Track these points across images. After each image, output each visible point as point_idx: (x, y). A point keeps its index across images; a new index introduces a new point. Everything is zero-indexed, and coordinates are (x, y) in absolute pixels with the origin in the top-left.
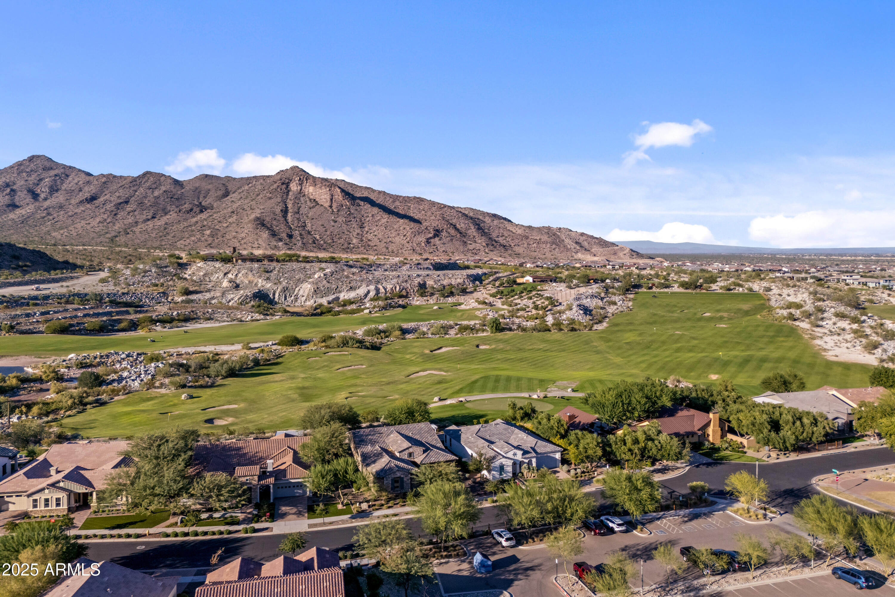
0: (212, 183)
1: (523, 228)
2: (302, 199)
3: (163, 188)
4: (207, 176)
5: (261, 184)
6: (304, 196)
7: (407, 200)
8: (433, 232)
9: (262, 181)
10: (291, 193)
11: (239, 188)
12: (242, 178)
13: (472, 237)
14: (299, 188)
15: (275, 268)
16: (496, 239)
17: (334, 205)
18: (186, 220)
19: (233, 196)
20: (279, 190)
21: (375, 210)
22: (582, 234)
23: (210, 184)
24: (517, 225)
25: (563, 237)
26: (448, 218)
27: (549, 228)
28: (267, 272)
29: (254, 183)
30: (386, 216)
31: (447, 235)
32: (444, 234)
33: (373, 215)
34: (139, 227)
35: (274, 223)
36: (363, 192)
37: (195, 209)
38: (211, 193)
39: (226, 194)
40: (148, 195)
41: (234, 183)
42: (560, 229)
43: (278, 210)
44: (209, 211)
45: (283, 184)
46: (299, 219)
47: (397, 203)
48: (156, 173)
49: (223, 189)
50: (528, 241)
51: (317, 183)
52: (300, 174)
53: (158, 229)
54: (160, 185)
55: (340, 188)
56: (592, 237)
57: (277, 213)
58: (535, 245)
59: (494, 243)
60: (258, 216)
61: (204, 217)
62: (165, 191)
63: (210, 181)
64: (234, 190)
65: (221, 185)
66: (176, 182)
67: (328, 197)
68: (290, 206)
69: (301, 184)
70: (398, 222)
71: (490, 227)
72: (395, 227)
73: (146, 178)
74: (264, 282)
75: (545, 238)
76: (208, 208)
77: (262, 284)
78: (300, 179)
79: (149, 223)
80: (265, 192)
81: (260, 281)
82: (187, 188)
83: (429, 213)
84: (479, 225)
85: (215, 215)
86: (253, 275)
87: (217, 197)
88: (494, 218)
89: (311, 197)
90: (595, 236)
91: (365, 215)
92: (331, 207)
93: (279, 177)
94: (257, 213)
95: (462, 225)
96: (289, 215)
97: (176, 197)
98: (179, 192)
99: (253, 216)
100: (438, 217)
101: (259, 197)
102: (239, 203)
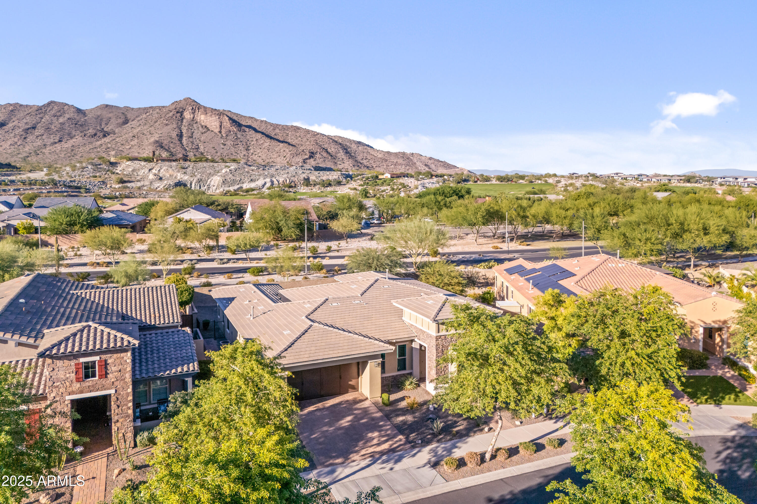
0: (112, 112)
1: (383, 153)
2: (195, 125)
3: (67, 116)
4: (107, 106)
5: (157, 113)
6: (196, 123)
7: (285, 128)
8: (308, 154)
9: (158, 110)
10: (184, 121)
11: (137, 117)
12: (139, 108)
13: (341, 159)
14: (192, 116)
15: (189, 166)
16: (361, 161)
17: (223, 131)
18: (91, 143)
19: (134, 123)
20: (174, 117)
21: (259, 136)
22: (430, 159)
23: (110, 113)
24: (378, 151)
25: (415, 160)
26: (321, 143)
27: (404, 153)
28: (184, 168)
29: (151, 112)
30: (268, 140)
31: (321, 156)
32: (318, 155)
33: (257, 140)
34: (47, 149)
35: (172, 145)
36: (247, 121)
37: (99, 134)
38: (112, 120)
39: (126, 122)
40: (54, 121)
41: (133, 112)
42: (413, 154)
43: (174, 134)
44: (112, 135)
45: (177, 112)
46: (192, 143)
47: (277, 131)
48: (60, 103)
49: (123, 117)
50: (387, 163)
51: (208, 112)
52: (193, 104)
53: (65, 151)
54: (64, 113)
55: (228, 116)
56: (438, 161)
57: (173, 137)
58: (392, 166)
59: (359, 164)
60: (157, 139)
61: (107, 141)
62: (69, 119)
63: (110, 110)
64: (132, 118)
65: (121, 114)
66: (79, 111)
67: (218, 124)
68: (184, 131)
69: (194, 113)
70: (279, 145)
71: (356, 151)
72: (276, 149)
73: (51, 107)
74: (182, 176)
75: (400, 161)
76: (111, 133)
77: (180, 176)
78: (193, 108)
79: (57, 145)
80: (162, 119)
81: (179, 174)
82: (90, 116)
83: (304, 140)
84: (346, 149)
85: (117, 139)
86: (173, 170)
87: (117, 124)
88: (359, 145)
89: (203, 124)
90: (441, 160)
91: (250, 140)
92: (220, 132)
93: (173, 107)
94: (156, 137)
95: (333, 150)
96: (184, 139)
97: (80, 123)
98: (82, 120)
99: (152, 140)
100: (312, 143)
101: (157, 124)
102: (139, 129)
